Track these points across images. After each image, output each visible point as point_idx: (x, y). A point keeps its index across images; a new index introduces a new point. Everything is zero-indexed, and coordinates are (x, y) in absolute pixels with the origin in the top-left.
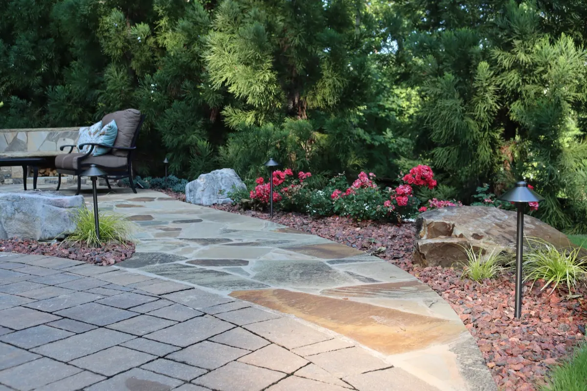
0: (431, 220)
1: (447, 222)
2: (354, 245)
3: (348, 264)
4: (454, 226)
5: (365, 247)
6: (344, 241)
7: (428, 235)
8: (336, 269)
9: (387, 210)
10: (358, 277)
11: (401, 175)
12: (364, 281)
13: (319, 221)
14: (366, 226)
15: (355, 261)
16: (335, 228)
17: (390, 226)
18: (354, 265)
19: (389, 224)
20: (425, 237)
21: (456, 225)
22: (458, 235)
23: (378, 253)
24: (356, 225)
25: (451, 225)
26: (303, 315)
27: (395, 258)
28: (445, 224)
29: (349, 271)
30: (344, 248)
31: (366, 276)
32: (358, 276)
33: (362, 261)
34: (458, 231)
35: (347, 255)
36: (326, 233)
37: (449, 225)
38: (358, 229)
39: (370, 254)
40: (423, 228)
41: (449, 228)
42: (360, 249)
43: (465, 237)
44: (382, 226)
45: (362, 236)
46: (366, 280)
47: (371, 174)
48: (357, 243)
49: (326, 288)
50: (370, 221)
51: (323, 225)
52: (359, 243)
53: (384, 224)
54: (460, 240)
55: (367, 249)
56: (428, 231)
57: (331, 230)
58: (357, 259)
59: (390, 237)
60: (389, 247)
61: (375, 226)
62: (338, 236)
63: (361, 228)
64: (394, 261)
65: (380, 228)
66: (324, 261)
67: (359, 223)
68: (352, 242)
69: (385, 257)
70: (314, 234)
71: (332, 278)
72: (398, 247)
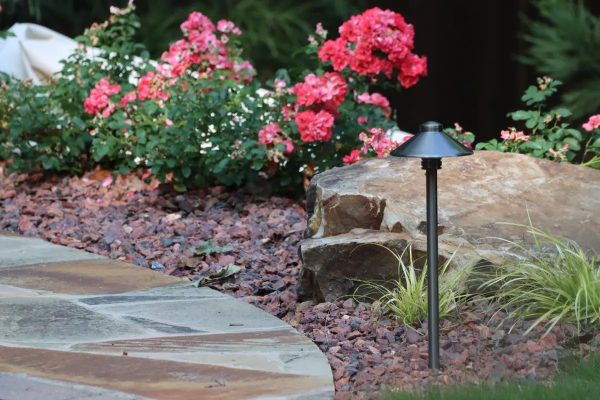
0: (334, 190)
1: (370, 196)
2: (156, 264)
3: (132, 304)
4: (383, 204)
5: (187, 268)
6: (126, 252)
7: (326, 227)
8: (104, 312)
9: (265, 157)
10: (155, 325)
11: (318, 37)
12: (168, 332)
13: (40, 191)
14: (202, 208)
15: (154, 299)
16: (100, 215)
17: (278, 206)
18: (150, 306)
19: (275, 199)
20: (320, 233)
21: (387, 202)
22: (390, 227)
23: (219, 281)
24: (169, 203)
25: (378, 204)
26: (44, 374)
27: (262, 292)
28: (363, 201)
29: (133, 316)
30: (127, 270)
31: (175, 324)
32: (157, 323)
33: (172, 298)
34: (391, 218)
35: (134, 288)
36: (71, 231)
37: (374, 202)
38: (173, 217)
39: (196, 283)
40: (317, 210)
41: (375, 210)
42: (173, 274)
43: (406, 231)
44: (253, 208)
45: (182, 239)
46: (174, 330)
47: (224, 26)
48: (165, 259)
49: (83, 342)
50: (216, 190)
51: (58, 204)
52: (169, 257)
53: (258, 202)
54: (393, 236)
55: (192, 273)
56: (326, 218)
57: (87, 222)
58: (158, 294)
59: (265, 240)
60: (255, 266)
61: (231, 207)
62: (108, 240)
63: (185, 216)
64: (257, 298)
65: (246, 213)
66: (74, 298)
67: (179, 198)
68: (150, 254)
69: (235, 290)
70: (30, 235)
71: (95, 328)
72: (280, 267)
